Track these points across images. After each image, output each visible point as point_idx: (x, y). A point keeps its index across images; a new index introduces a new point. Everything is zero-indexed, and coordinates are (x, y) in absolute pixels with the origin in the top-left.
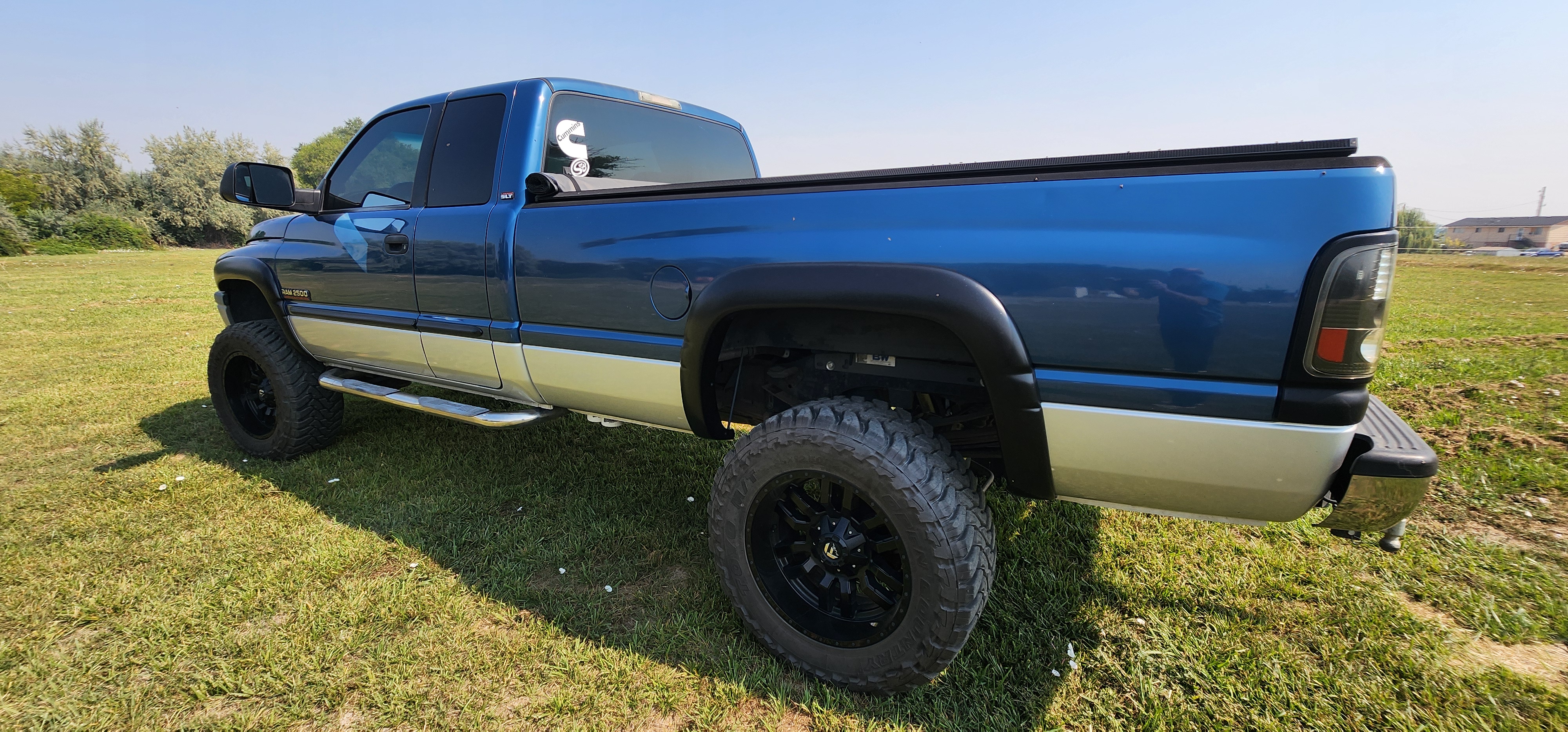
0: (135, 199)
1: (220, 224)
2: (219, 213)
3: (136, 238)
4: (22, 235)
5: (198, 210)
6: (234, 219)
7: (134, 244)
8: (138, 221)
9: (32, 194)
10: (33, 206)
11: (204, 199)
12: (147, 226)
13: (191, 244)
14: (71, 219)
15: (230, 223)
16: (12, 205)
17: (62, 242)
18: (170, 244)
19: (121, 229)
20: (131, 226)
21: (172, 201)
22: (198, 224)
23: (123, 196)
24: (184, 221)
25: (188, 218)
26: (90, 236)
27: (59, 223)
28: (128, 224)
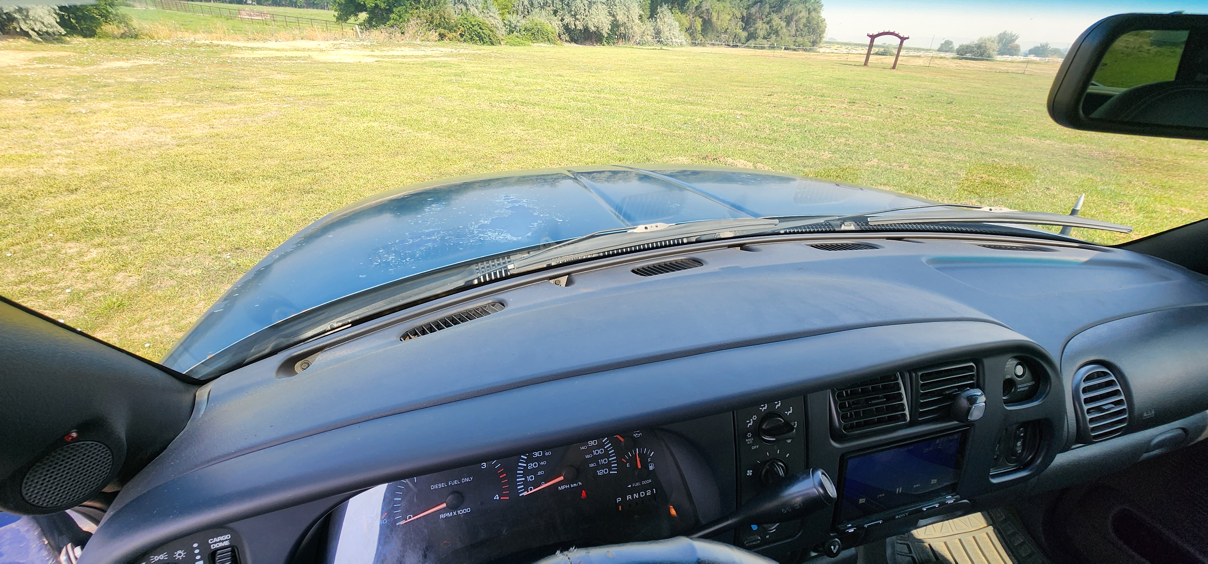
0: (555, 8)
1: (593, 28)
2: (593, 20)
3: (550, 36)
4: (501, 32)
5: (583, 17)
6: (600, 24)
7: (549, 40)
8: (553, 24)
9: (510, 5)
10: (509, 13)
11: (587, 9)
12: (557, 28)
13: (576, 42)
14: (523, 22)
15: (598, 28)
16: (500, 12)
17: (517, 37)
18: (566, 41)
19: (544, 29)
20: (549, 28)
21: (571, 11)
22: (582, 28)
23: (549, 6)
24: (575, 25)
25: (577, 23)
26: (530, 34)
27: (518, 24)
28: (548, 26)
